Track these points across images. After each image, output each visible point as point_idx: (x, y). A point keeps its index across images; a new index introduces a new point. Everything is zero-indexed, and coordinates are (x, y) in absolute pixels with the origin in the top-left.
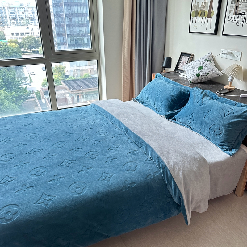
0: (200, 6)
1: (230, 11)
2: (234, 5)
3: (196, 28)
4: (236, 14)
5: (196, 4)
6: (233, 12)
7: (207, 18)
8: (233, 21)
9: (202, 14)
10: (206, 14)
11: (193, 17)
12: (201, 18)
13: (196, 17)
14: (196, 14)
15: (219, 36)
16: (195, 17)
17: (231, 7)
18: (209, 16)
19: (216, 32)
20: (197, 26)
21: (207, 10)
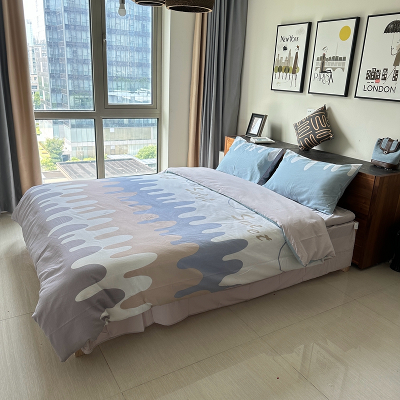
0: (283, 61)
1: (316, 68)
2: (320, 62)
3: (279, 84)
4: (322, 72)
5: (280, 59)
6: (319, 69)
7: (291, 74)
8: (320, 79)
9: (287, 70)
10: (291, 70)
11: (276, 72)
12: (285, 74)
13: (280, 72)
14: (280, 69)
15: (305, 94)
16: (278, 73)
17: (317, 64)
18: (294, 72)
19: (302, 90)
20: (280, 83)
21: (292, 65)
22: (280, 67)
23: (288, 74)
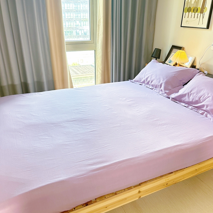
0: (193, 3)
5: (189, 1)
9: (195, 10)
10: (199, 10)
13: (189, 12)
15: (211, 30)
18: (202, 12)
19: (208, 27)
20: (189, 21)
21: (200, 6)
22: (190, 8)
23: (197, 14)
